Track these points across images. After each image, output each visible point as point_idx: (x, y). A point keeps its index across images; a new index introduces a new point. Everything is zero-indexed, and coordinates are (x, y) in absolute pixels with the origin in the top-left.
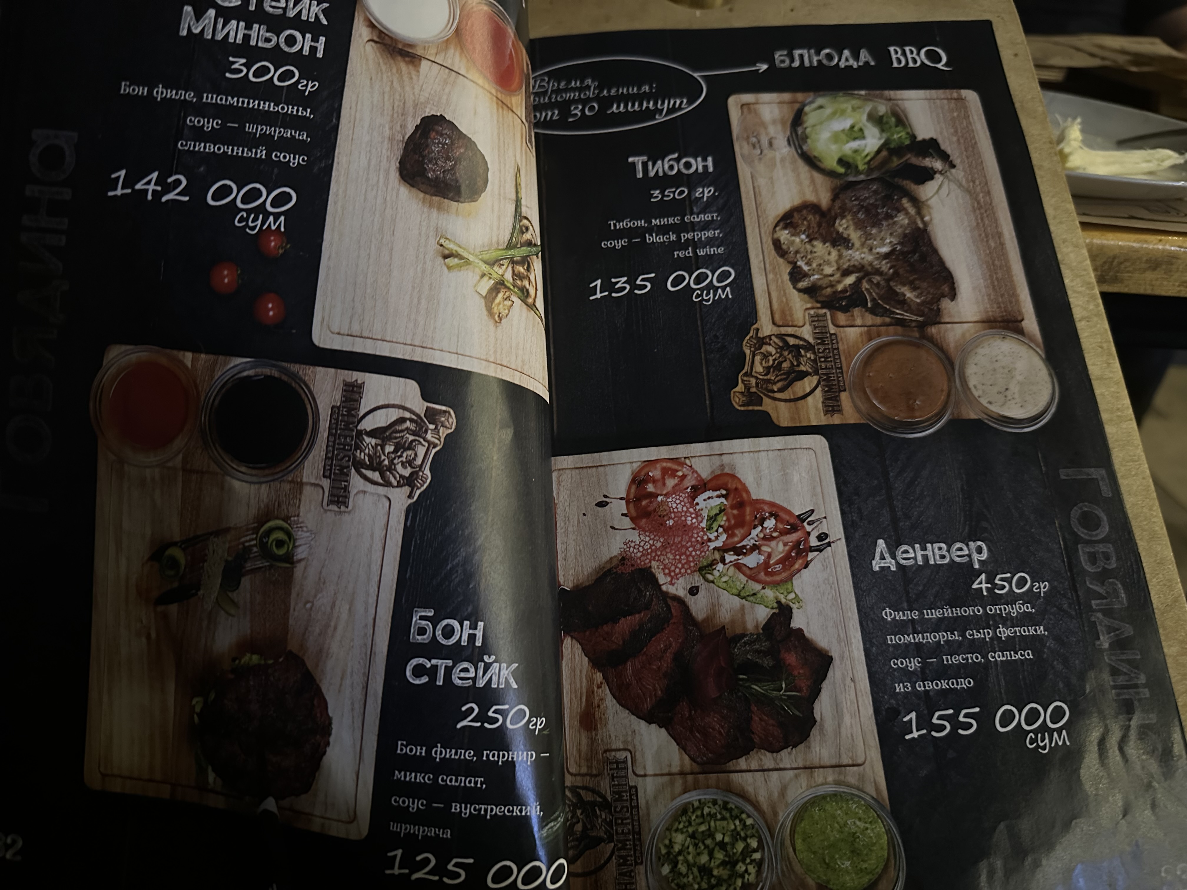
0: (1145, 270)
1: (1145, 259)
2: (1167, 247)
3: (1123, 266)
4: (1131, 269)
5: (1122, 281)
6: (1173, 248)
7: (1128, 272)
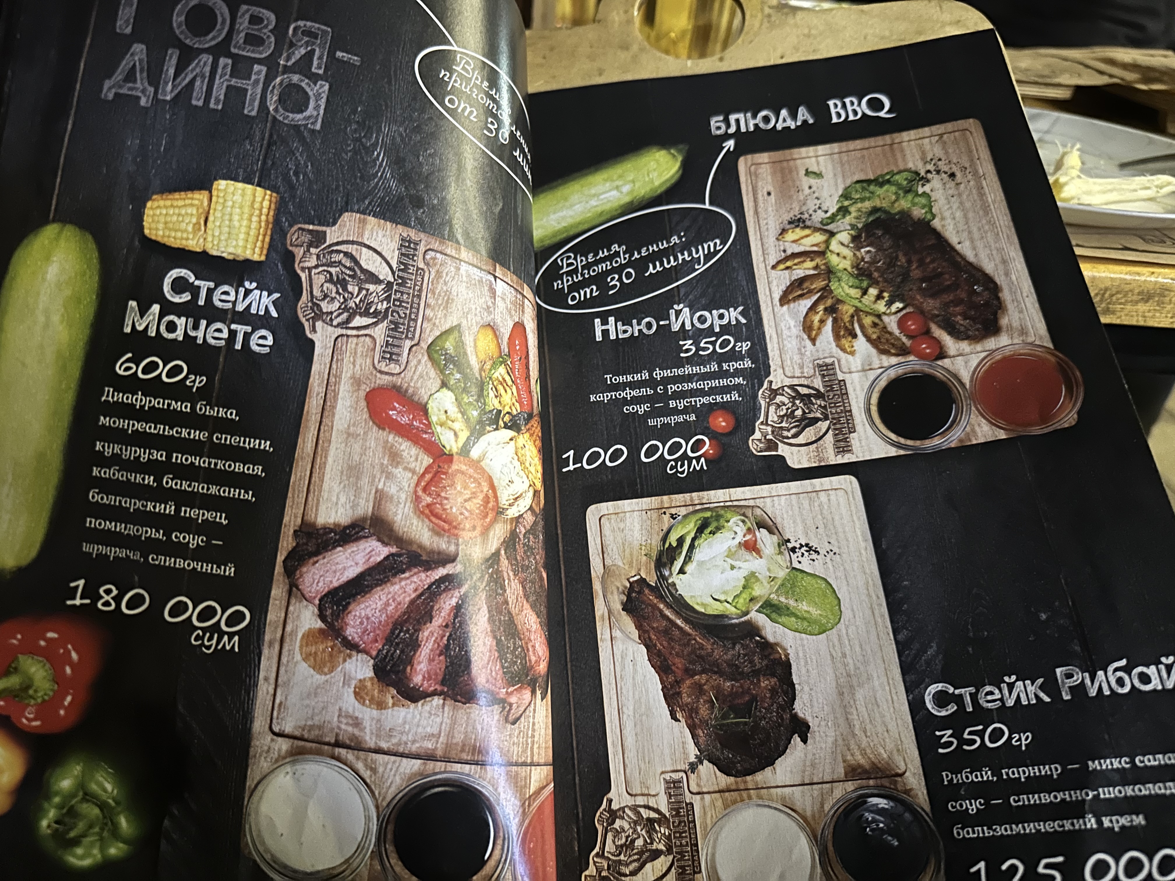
0: (1137, 302)
1: (1137, 291)
2: (1160, 279)
3: (1114, 298)
4: (1123, 301)
5: (1113, 312)
6: (1166, 281)
7: (1121, 304)
